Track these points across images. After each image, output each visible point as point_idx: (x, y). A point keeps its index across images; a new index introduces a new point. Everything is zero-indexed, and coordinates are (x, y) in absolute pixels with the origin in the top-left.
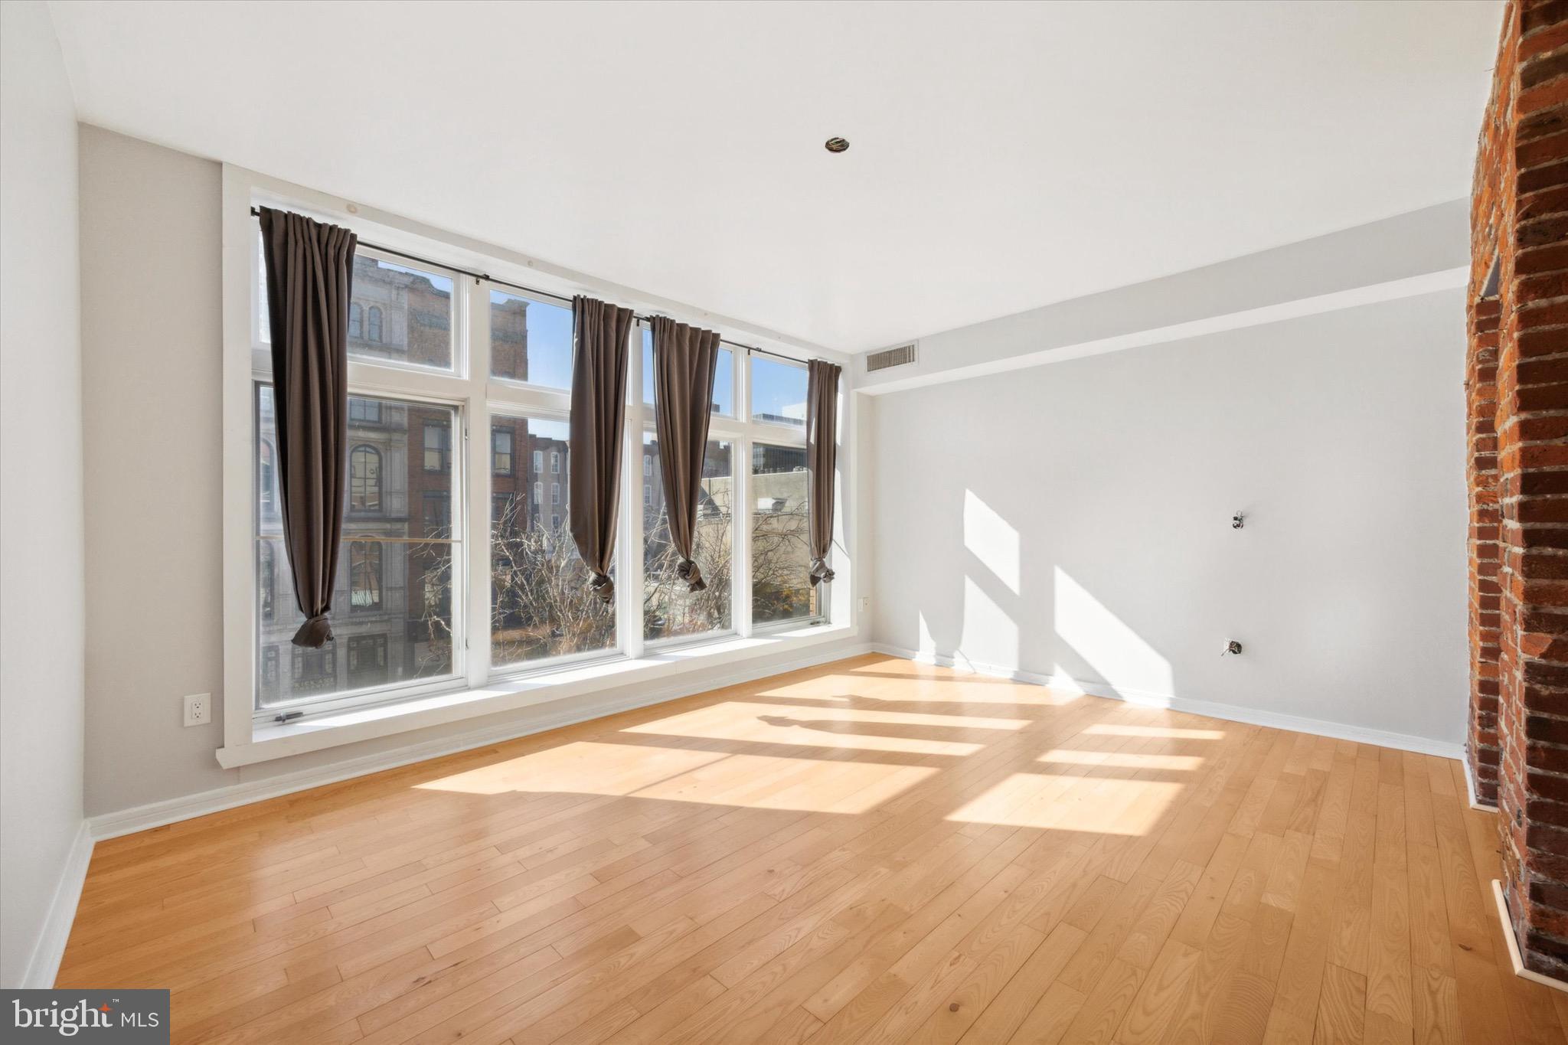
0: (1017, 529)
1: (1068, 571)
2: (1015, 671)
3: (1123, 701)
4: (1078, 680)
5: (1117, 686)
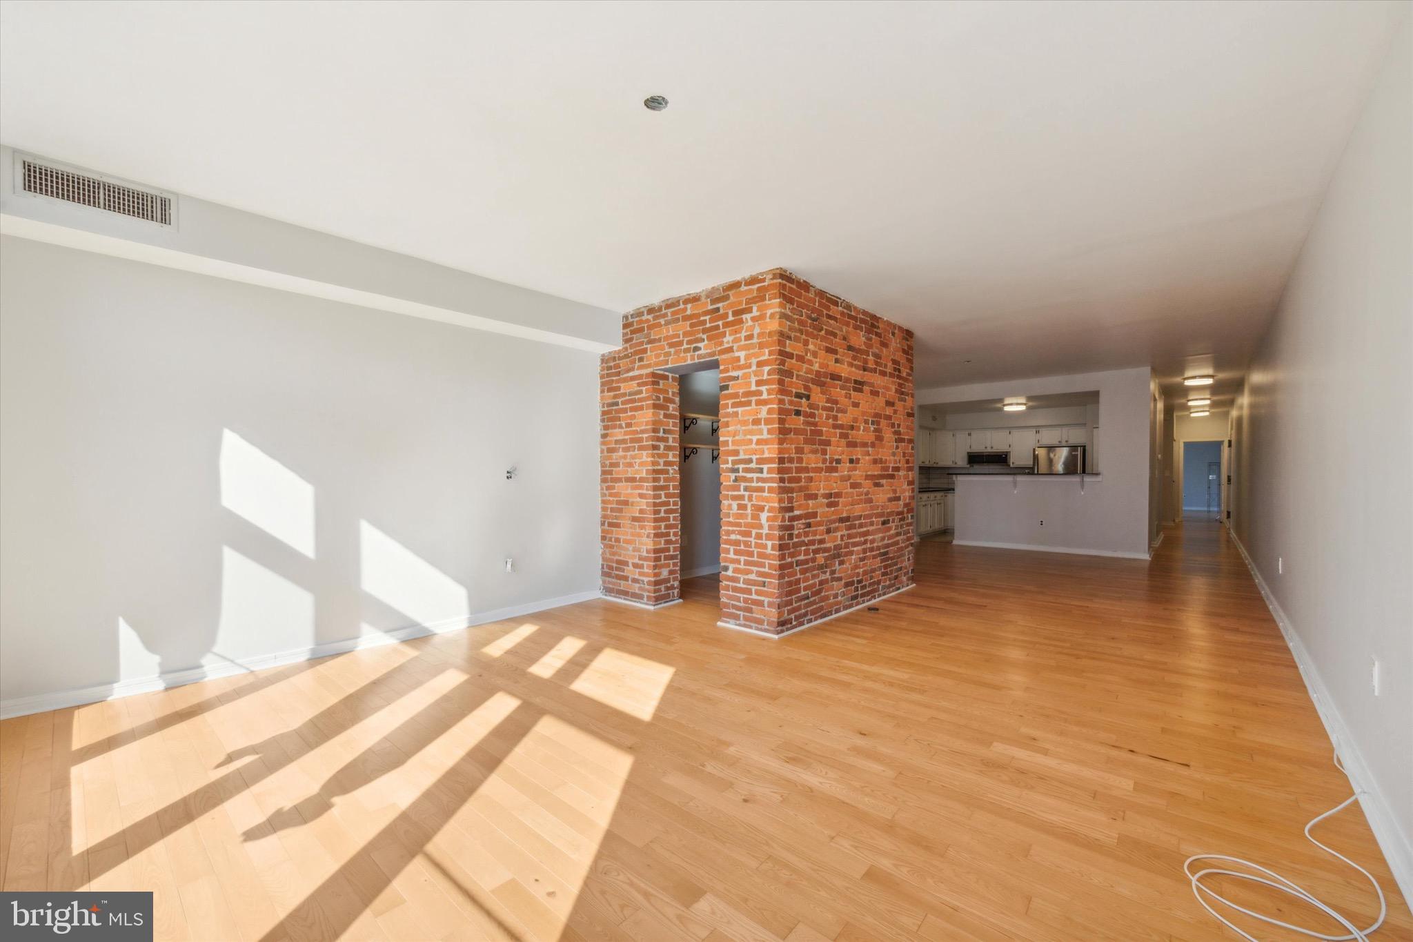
0: (309, 481)
1: (378, 524)
2: (311, 649)
3: (435, 634)
4: (387, 631)
5: (428, 624)
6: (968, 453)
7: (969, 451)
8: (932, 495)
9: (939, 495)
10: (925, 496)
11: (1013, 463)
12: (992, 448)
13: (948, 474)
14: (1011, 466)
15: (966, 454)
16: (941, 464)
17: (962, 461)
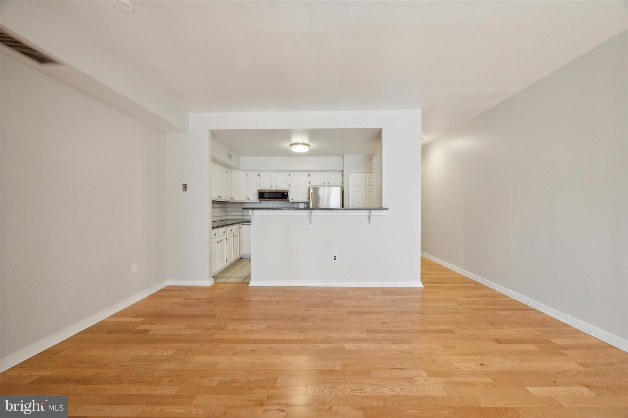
6: (258, 190)
7: (259, 189)
8: (228, 229)
9: (234, 227)
10: (220, 231)
11: (292, 199)
12: (276, 186)
13: (244, 209)
14: (291, 202)
15: (257, 191)
16: (237, 199)
17: (254, 197)
